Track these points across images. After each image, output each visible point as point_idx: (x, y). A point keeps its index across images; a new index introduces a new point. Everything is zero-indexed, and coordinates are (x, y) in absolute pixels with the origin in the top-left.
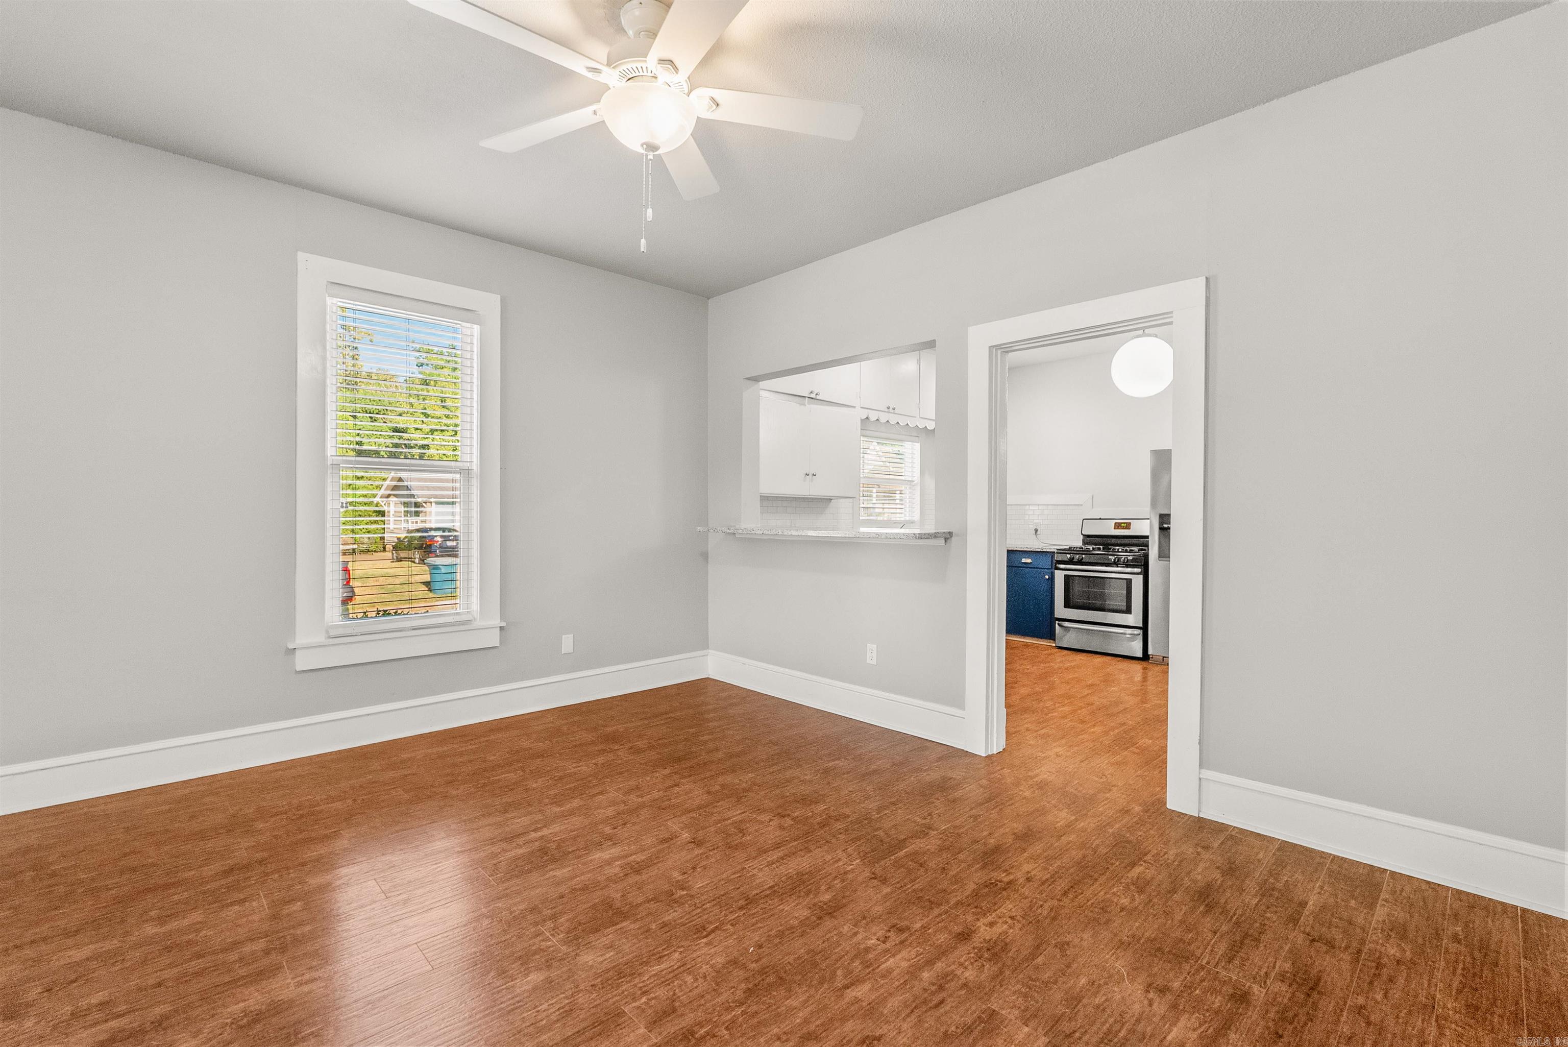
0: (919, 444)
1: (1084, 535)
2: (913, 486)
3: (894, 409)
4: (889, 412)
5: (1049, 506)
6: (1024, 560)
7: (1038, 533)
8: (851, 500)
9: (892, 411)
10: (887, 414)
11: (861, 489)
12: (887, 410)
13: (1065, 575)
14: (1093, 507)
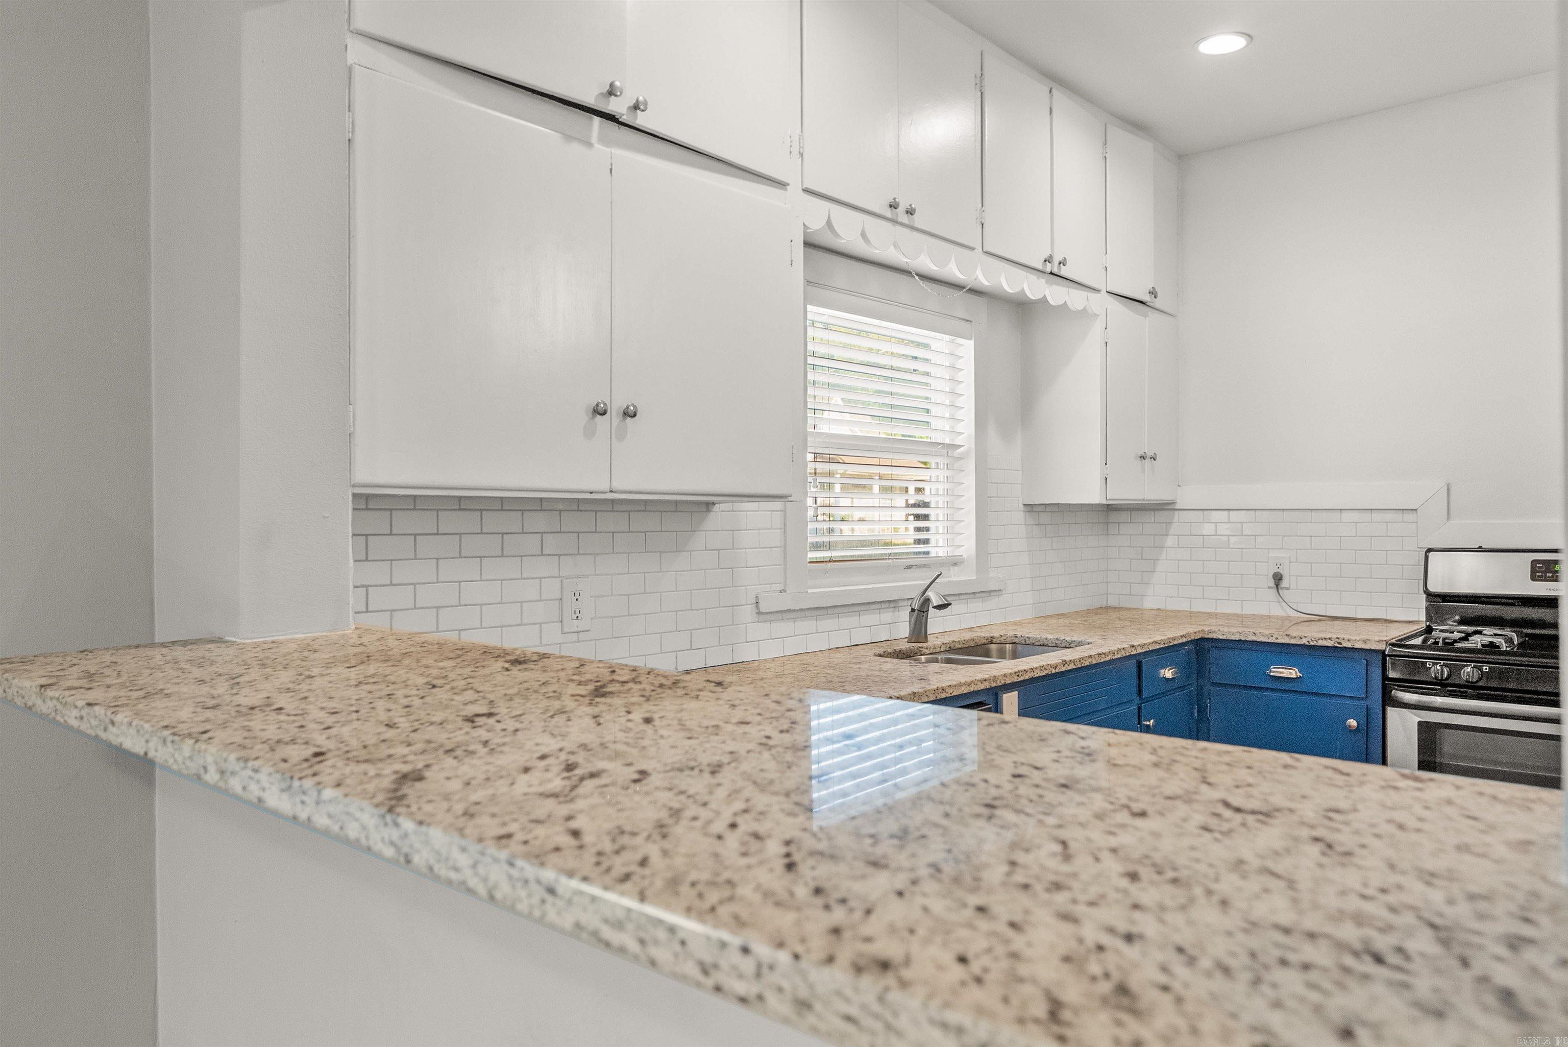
0: (972, 342)
1: (1430, 595)
2: (960, 459)
3: (910, 212)
4: (894, 221)
5: (1344, 514)
6: (1277, 671)
7: (1284, 584)
8: (777, 505)
9: (904, 219)
10: (888, 225)
11: (811, 467)
12: (888, 213)
13: (1420, 723)
14: (1448, 518)
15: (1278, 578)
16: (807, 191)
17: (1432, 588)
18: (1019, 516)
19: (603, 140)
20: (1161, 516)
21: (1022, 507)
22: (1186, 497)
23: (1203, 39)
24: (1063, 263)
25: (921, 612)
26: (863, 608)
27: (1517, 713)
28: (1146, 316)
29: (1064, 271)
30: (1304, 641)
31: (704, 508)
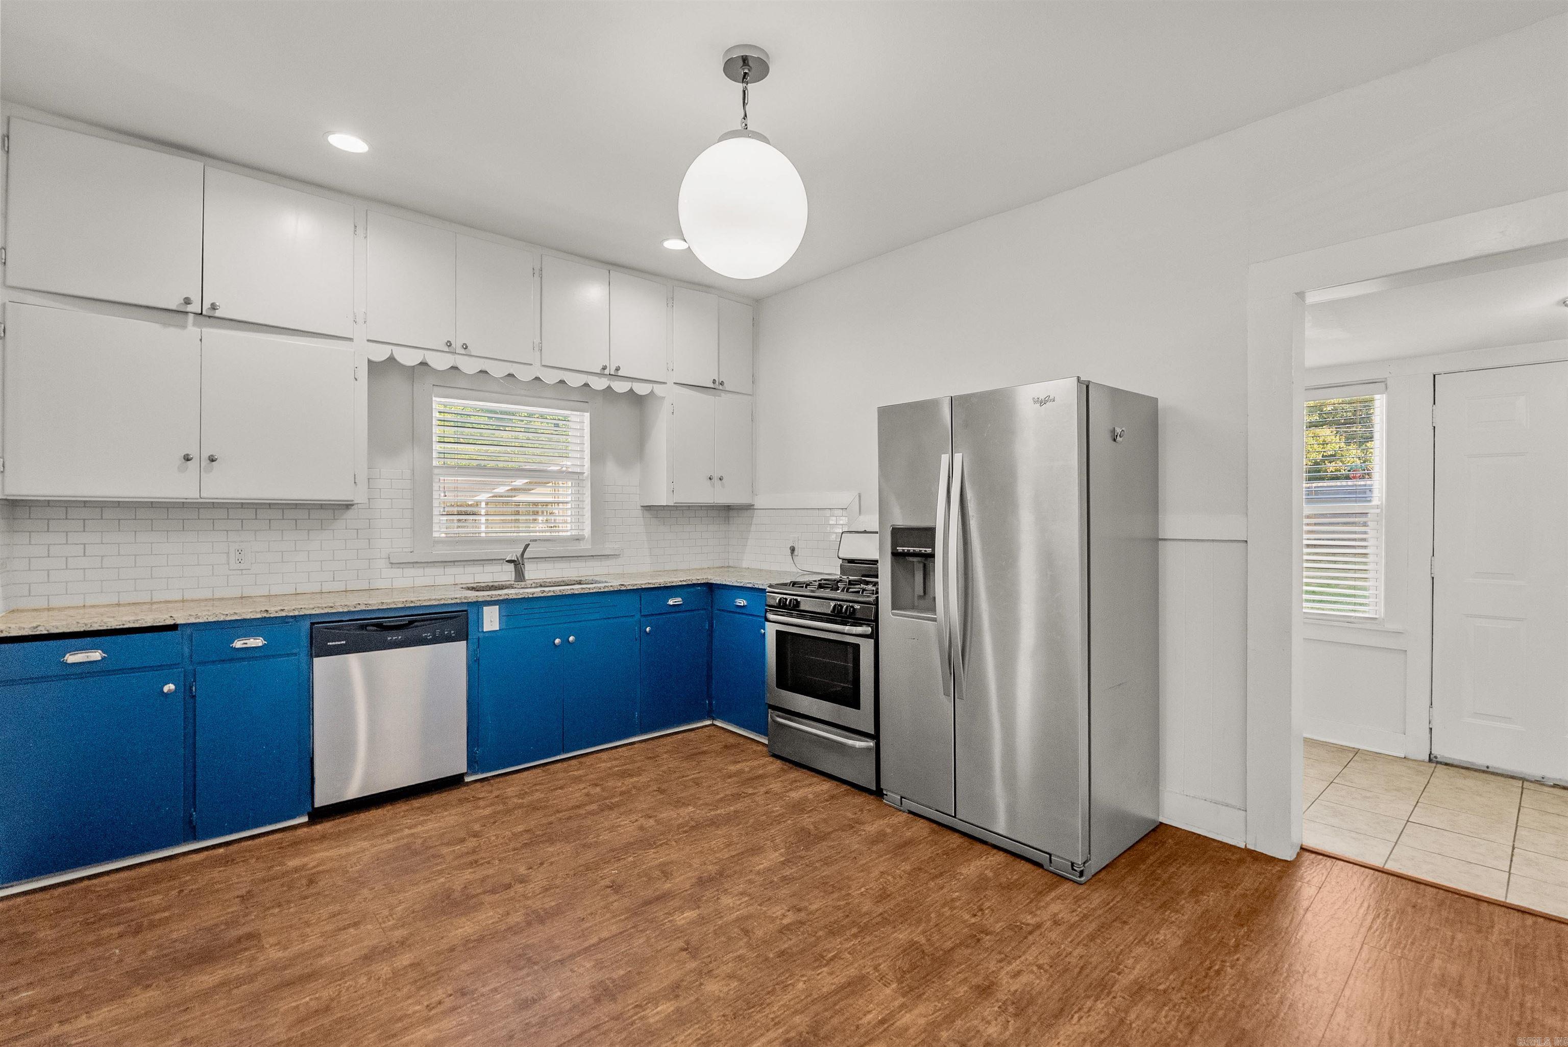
15: (793, 550)
16: (368, 341)
17: (841, 556)
18: (639, 513)
19: (194, 325)
20: (749, 513)
21: (640, 508)
22: (759, 502)
23: (667, 239)
24: (618, 369)
25: (518, 564)
26: (487, 562)
27: (809, 625)
28: (720, 396)
29: (620, 373)
30: (742, 585)
31: (344, 507)
